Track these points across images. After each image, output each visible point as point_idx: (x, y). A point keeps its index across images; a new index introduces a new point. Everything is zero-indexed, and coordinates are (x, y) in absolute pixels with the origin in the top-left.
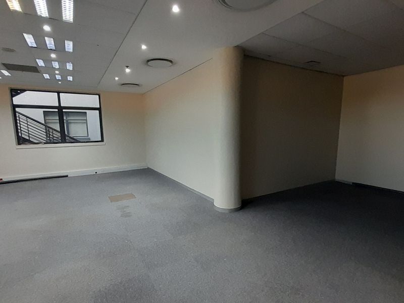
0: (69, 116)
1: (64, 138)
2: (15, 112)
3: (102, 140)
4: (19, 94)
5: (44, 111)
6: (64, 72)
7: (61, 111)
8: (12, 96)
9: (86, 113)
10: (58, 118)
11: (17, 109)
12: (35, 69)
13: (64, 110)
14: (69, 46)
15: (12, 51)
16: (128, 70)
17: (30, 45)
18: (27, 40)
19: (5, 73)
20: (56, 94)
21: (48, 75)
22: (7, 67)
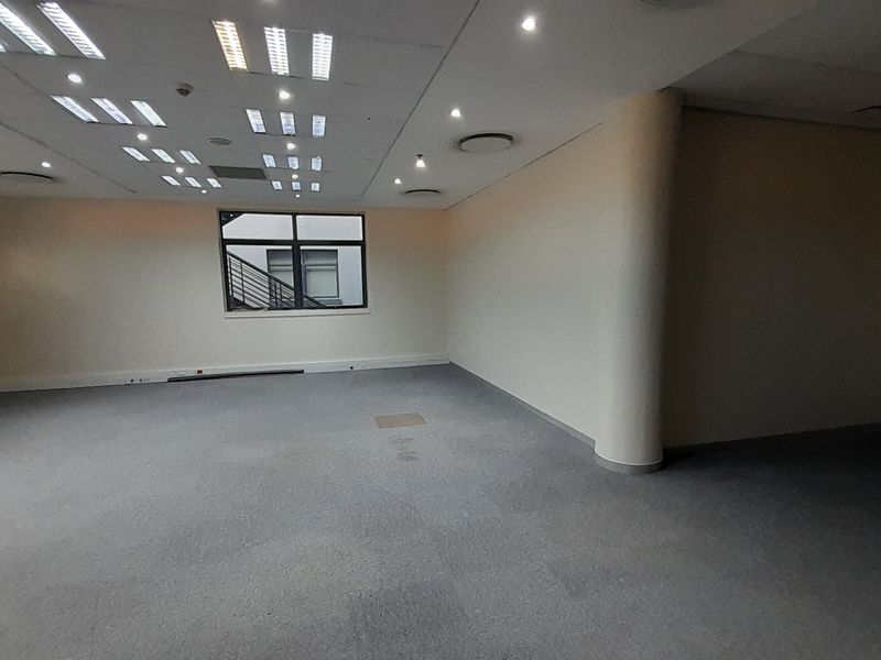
0: (308, 257)
1: (301, 299)
2: (224, 253)
3: (365, 305)
4: (232, 219)
5: (268, 251)
6: (306, 175)
7: (296, 251)
8: (222, 223)
9: (336, 251)
10: (291, 262)
11: (229, 248)
12: (259, 173)
13: (302, 247)
14: (319, 125)
15: (226, 142)
16: (420, 164)
17: (255, 130)
18: (252, 121)
19: (214, 182)
20: (291, 217)
21: (279, 183)
22: (219, 172)
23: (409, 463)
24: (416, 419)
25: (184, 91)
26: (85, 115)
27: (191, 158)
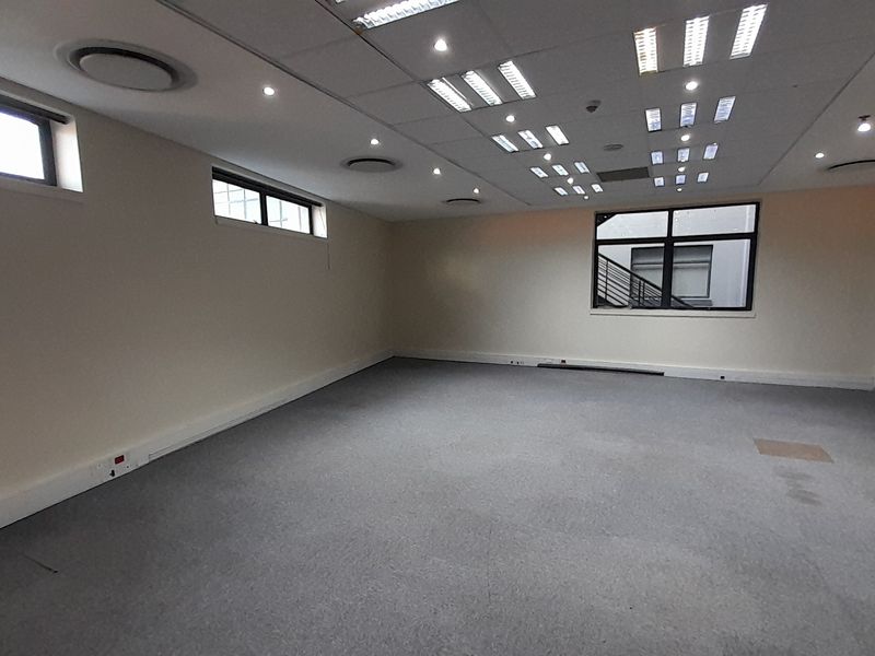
0: (683, 254)
2: (596, 254)
3: (748, 307)
4: (605, 220)
5: (633, 249)
6: (696, 165)
7: (669, 247)
8: (597, 225)
9: (712, 246)
10: (662, 260)
11: (602, 249)
12: (644, 173)
13: (676, 244)
14: (725, 107)
16: (864, 127)
17: (650, 129)
18: (650, 121)
19: (597, 188)
20: (667, 213)
21: (662, 179)
22: (603, 177)
23: (806, 505)
24: (819, 454)
25: (592, 109)
26: (509, 146)
27: (581, 167)
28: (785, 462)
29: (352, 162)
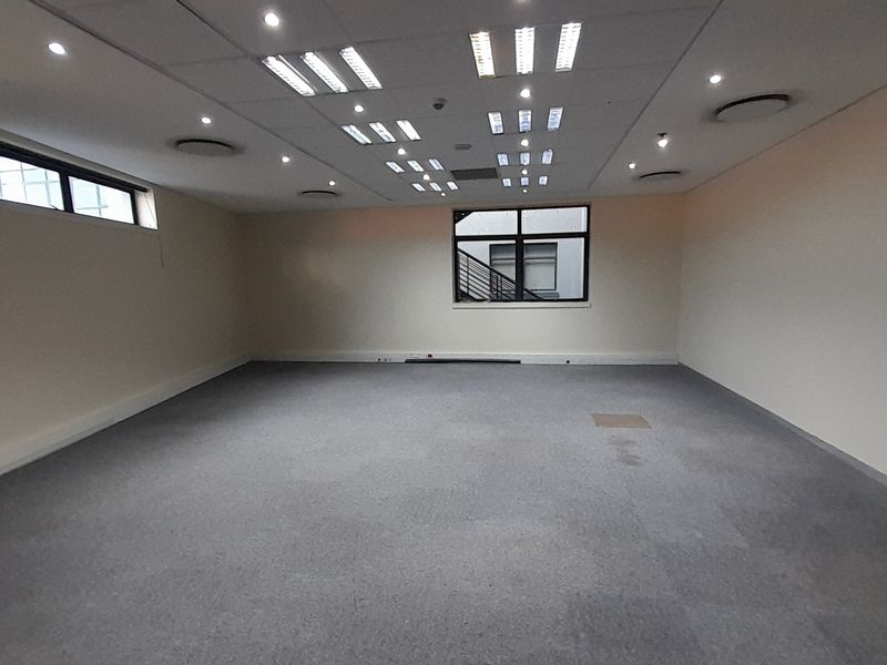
1: (521, 293)
2: (456, 249)
3: (585, 298)
4: (463, 217)
5: (491, 246)
6: (536, 169)
7: (519, 245)
8: (455, 222)
9: (557, 243)
10: (514, 256)
11: (461, 245)
12: (492, 173)
13: (525, 241)
14: (555, 117)
15: (467, 147)
16: (663, 143)
17: (494, 132)
18: (493, 123)
19: (452, 185)
20: (516, 212)
21: (509, 180)
22: (458, 175)
23: (631, 467)
24: (639, 421)
25: (438, 106)
26: (362, 138)
27: (436, 165)
28: (615, 431)
29: (180, 142)
